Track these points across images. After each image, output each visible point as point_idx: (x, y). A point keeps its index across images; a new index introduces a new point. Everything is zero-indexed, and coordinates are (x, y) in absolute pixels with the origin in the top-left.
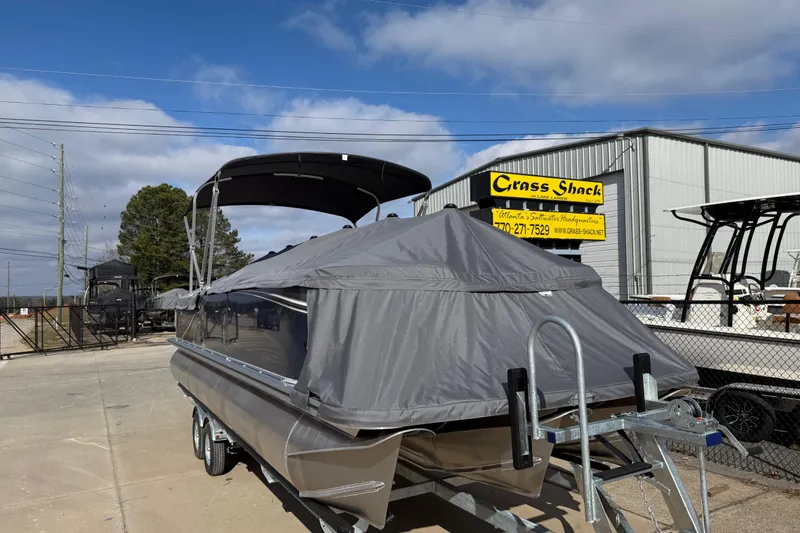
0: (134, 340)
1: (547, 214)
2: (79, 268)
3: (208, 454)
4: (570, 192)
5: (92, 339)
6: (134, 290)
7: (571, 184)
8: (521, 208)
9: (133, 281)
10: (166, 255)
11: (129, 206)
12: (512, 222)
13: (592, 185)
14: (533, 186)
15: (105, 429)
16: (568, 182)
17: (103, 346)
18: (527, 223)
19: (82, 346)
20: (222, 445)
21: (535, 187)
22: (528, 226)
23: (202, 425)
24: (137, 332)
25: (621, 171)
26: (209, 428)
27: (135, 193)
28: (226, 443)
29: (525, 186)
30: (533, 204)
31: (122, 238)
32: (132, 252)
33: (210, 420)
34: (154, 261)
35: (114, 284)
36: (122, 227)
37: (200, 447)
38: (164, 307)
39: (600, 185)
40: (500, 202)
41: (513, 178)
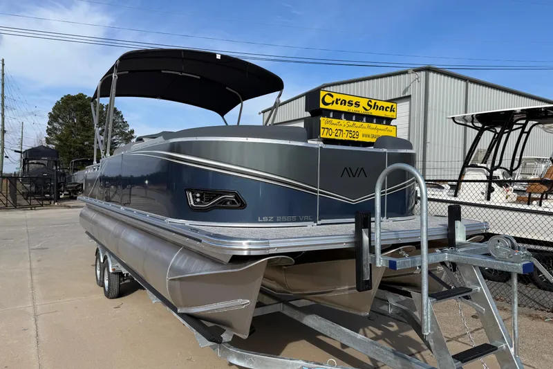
0: (56, 204)
1: (358, 124)
2: (16, 151)
3: (106, 283)
4: (374, 108)
5: (24, 202)
6: (56, 169)
7: (375, 103)
8: (340, 118)
9: (56, 162)
10: (81, 145)
11: (54, 109)
12: (334, 128)
13: (389, 104)
14: (349, 103)
15: (29, 264)
16: (373, 102)
17: (32, 207)
18: (344, 129)
19: (16, 206)
20: (117, 276)
21: (350, 103)
22: (344, 131)
23: (102, 261)
24: (58, 199)
25: (410, 96)
26: (108, 263)
27: (59, 99)
28: (121, 274)
29: (343, 103)
30: (349, 116)
31: (49, 132)
32: (56, 142)
33: (108, 257)
34: (72, 150)
35: (42, 164)
36: (49, 123)
37: (100, 278)
38: (78, 182)
39: (395, 105)
40: (326, 113)
41: (336, 96)
